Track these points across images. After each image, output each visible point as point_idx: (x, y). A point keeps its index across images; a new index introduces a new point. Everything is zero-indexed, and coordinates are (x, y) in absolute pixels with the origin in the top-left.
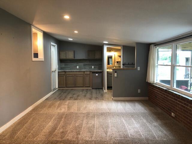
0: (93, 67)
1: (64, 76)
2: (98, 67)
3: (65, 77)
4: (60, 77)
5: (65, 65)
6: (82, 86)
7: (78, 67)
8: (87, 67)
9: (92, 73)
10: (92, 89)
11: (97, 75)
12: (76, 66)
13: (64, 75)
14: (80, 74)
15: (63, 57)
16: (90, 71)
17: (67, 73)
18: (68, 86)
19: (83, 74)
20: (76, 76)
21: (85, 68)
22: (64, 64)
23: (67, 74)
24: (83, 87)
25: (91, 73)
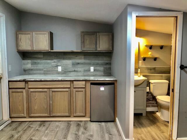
0: (92, 69)
1: (24, 91)
2: (102, 68)
3: (25, 94)
4: (14, 94)
5: (32, 64)
6: (67, 114)
7: (60, 69)
8: (80, 68)
9: (92, 84)
10: (91, 121)
11: (102, 89)
12: (57, 66)
13: (24, 88)
14: (62, 87)
15: (25, 46)
16: (86, 81)
17: (31, 85)
18: (32, 115)
19: (69, 86)
20: (53, 92)
21: (75, 71)
22: (29, 61)
23: (30, 87)
24: (69, 116)
25: (88, 84)
